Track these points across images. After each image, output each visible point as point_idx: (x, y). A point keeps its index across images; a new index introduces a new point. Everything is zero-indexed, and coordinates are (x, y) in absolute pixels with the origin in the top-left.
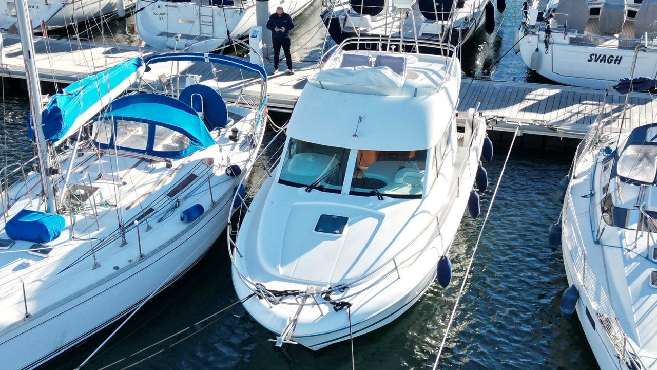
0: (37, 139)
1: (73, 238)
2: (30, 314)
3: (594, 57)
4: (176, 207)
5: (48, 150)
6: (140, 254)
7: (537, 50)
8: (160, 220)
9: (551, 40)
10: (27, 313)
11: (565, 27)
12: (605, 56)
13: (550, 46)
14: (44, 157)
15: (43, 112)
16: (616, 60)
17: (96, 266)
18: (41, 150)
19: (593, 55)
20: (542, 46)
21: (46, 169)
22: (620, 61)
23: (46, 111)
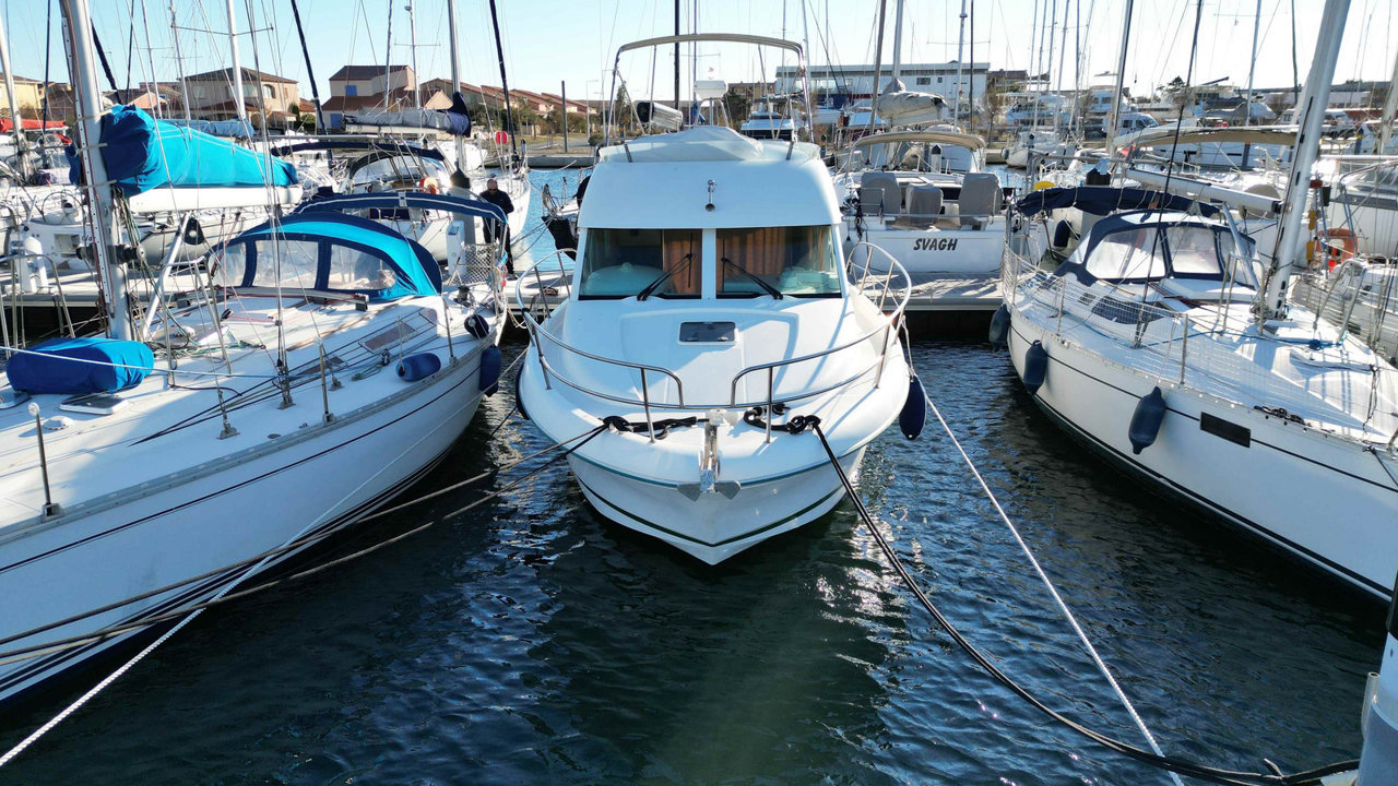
0: (88, 176)
1: (173, 386)
2: (57, 506)
3: (921, 244)
4: (385, 365)
5: (113, 207)
6: (327, 413)
7: (848, 239)
8: (358, 378)
9: (863, 226)
10: (49, 503)
11: (882, 205)
12: (935, 240)
13: (864, 233)
14: (104, 220)
15: (103, 117)
16: (950, 245)
17: (228, 432)
18: (96, 199)
19: (920, 240)
20: (854, 235)
21: (109, 248)
22: (955, 245)
23: (110, 117)
